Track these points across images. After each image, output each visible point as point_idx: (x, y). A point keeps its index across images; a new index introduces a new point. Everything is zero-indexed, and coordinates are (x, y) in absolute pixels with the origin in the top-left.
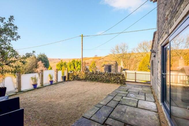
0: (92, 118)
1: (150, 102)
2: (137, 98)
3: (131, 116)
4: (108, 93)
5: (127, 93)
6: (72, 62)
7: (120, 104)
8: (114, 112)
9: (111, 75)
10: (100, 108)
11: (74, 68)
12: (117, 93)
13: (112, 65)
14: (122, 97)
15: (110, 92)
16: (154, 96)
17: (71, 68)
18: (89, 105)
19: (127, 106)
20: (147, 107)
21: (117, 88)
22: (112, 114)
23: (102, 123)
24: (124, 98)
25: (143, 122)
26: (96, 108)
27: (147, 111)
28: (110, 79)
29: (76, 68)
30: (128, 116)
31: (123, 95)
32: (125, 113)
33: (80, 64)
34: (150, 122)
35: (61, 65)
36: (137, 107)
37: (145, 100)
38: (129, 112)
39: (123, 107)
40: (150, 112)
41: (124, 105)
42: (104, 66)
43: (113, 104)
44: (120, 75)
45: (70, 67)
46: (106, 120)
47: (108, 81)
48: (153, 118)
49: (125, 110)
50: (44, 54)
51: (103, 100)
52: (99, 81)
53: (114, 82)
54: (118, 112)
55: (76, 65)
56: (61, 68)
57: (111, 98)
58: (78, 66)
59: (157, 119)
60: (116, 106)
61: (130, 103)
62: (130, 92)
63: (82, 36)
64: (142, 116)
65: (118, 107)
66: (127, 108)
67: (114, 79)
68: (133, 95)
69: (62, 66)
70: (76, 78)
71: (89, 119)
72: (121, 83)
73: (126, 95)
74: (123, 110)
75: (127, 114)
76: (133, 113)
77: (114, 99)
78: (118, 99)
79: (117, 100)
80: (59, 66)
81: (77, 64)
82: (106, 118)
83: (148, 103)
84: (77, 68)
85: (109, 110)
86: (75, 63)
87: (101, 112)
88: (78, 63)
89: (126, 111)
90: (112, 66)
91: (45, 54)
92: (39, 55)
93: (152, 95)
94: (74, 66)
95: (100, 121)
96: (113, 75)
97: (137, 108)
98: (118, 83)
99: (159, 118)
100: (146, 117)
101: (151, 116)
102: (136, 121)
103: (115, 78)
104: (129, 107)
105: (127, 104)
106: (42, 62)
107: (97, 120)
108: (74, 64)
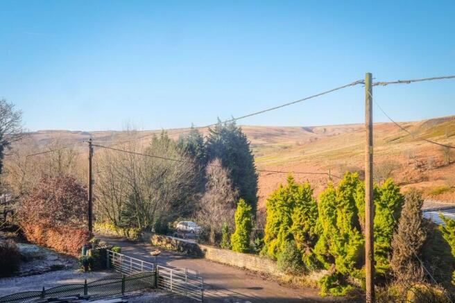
6: (343, 189)
11: (355, 222)
33: (384, 206)
35: (289, 201)
45: (330, 215)
50: (233, 126)
55: (363, 210)
56: (285, 219)
63: (370, 84)
69: (291, 206)
80: (277, 205)
86: (359, 198)
94: (355, 210)
106: (225, 164)
108: (352, 201)
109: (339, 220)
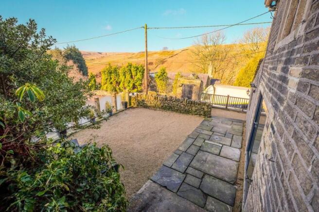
0: (173, 167)
1: (235, 149)
2: (221, 142)
3: (211, 166)
4: (188, 134)
5: (211, 133)
6: (127, 67)
7: (201, 150)
8: (194, 161)
9: (191, 103)
10: (180, 155)
11: (132, 77)
12: (198, 134)
13: (195, 85)
14: (204, 140)
15: (191, 132)
16: (243, 139)
17: (125, 77)
18: (167, 151)
19: (208, 153)
20: (230, 155)
21: (198, 125)
22: (192, 163)
23: (183, 172)
24: (206, 141)
25: (222, 172)
26: (176, 155)
27: (228, 160)
28: (190, 109)
29: (133, 77)
30: (208, 166)
31: (206, 137)
32: (205, 162)
33: (140, 72)
34: (228, 172)
35: (110, 71)
36: (219, 155)
37: (230, 146)
38: (209, 161)
39: (204, 155)
40: (231, 162)
41: (205, 152)
42: (181, 86)
43: (193, 150)
44: (204, 105)
45: (124, 75)
46: (187, 169)
47: (187, 112)
48: (233, 168)
49: (206, 159)
50: (74, 48)
51: (182, 145)
52: (174, 111)
53: (196, 113)
54: (198, 161)
55: (134, 73)
56: (109, 77)
57: (190, 141)
58: (137, 74)
59: (236, 169)
60: (197, 154)
61: (213, 149)
62: (215, 133)
63: (146, 28)
64: (222, 166)
65: (198, 154)
66: (208, 155)
67: (196, 110)
68: (217, 137)
69: (111, 73)
70: (141, 104)
71: (171, 168)
72: (205, 115)
73: (209, 137)
74: (204, 158)
75: (208, 163)
76: (213, 162)
77: (194, 143)
78: (199, 143)
79: (198, 145)
80: (106, 73)
81: (136, 70)
82: (186, 167)
83: (233, 150)
84: (136, 78)
85: (189, 158)
86: (132, 69)
87: (181, 160)
88: (138, 68)
89: (208, 160)
90: (194, 87)
91: (76, 47)
92: (66, 48)
93: (241, 138)
94: (131, 73)
95: (181, 170)
96: (194, 103)
97: (218, 157)
98: (200, 115)
99: (238, 169)
100: (225, 168)
101: (230, 167)
102: (216, 171)
103: (197, 108)
104: (210, 155)
105: (209, 150)
106: (75, 63)
107: (177, 169)
108: (130, 70)
109: (127, 76)
